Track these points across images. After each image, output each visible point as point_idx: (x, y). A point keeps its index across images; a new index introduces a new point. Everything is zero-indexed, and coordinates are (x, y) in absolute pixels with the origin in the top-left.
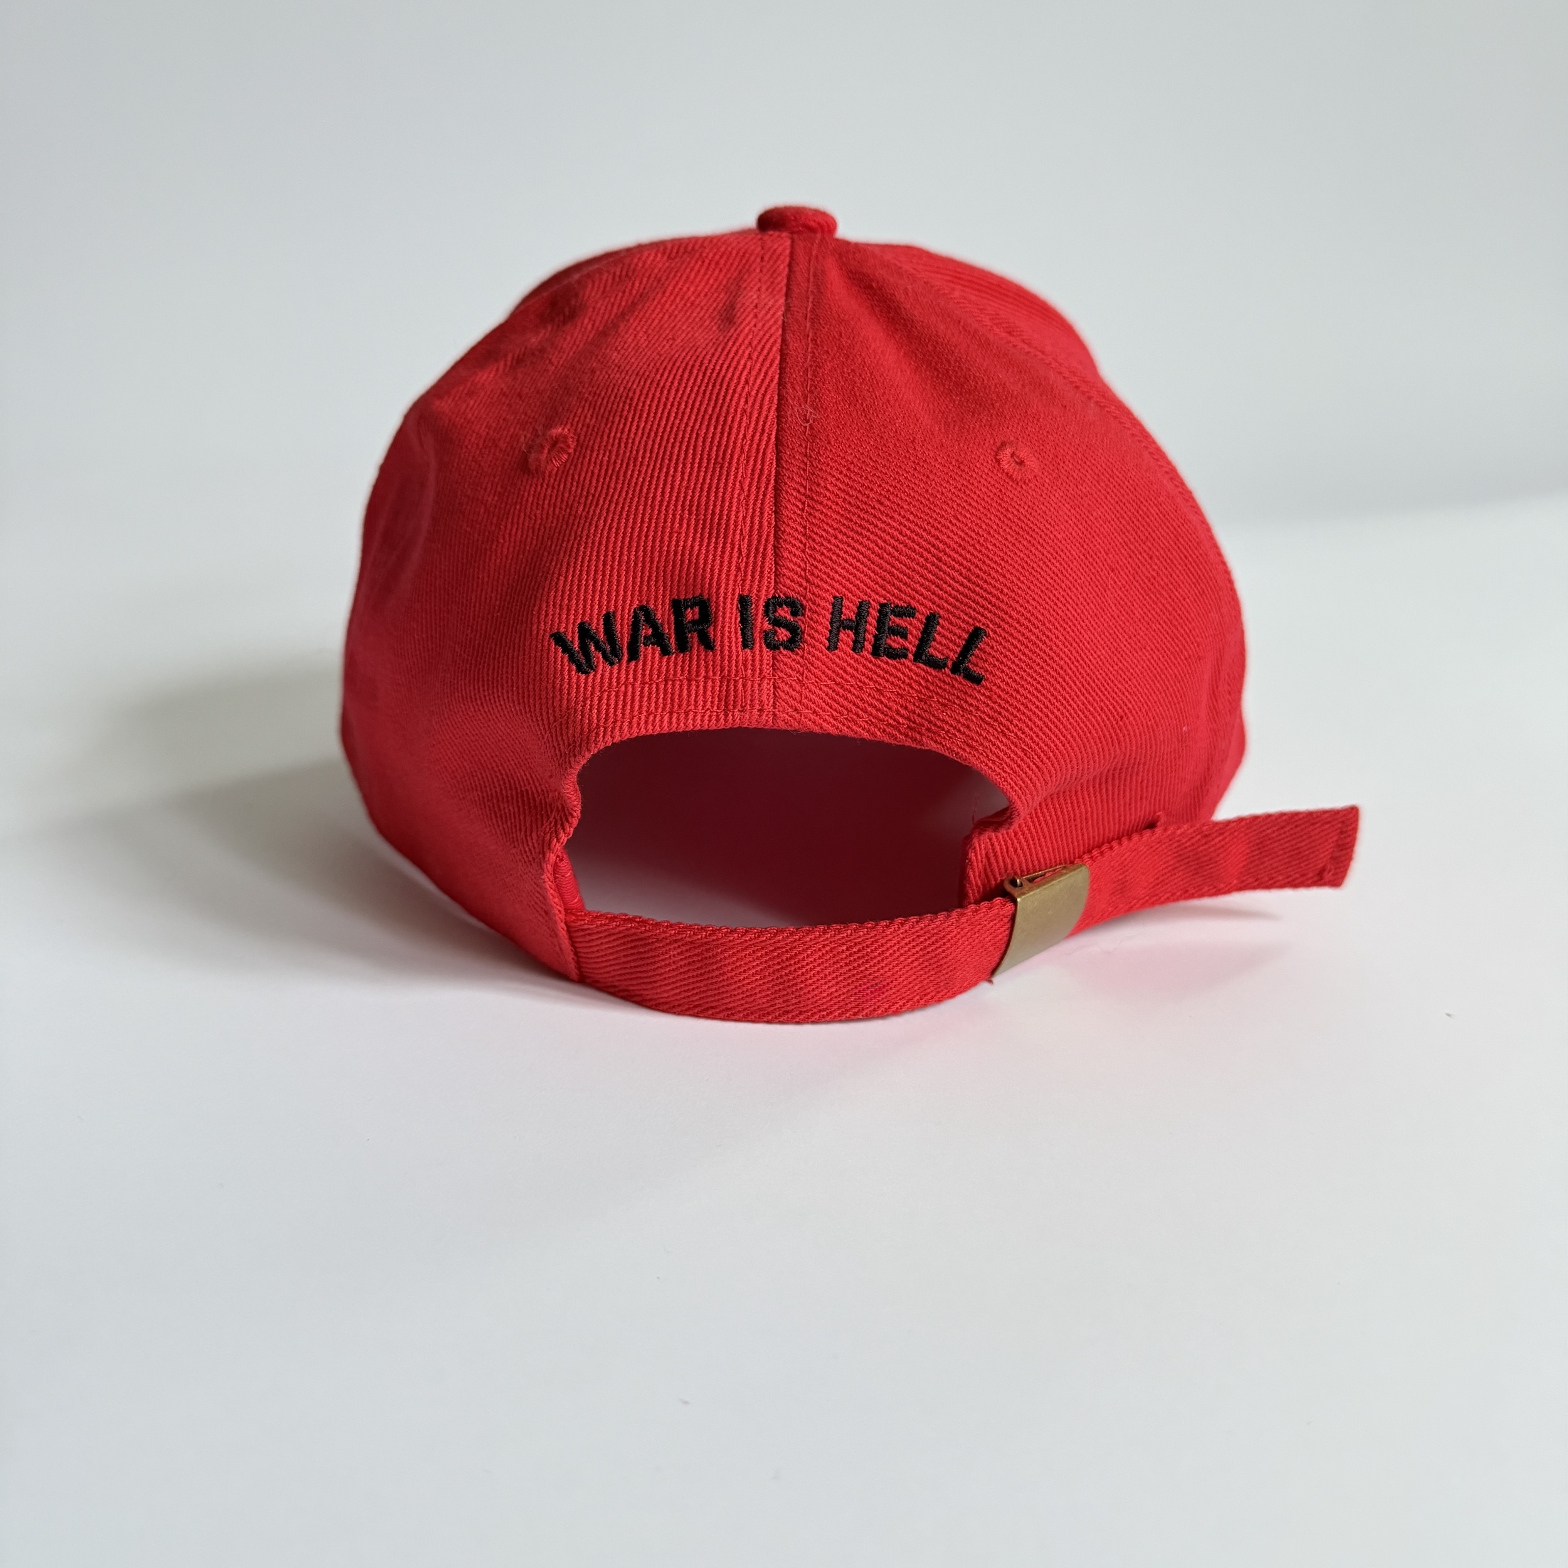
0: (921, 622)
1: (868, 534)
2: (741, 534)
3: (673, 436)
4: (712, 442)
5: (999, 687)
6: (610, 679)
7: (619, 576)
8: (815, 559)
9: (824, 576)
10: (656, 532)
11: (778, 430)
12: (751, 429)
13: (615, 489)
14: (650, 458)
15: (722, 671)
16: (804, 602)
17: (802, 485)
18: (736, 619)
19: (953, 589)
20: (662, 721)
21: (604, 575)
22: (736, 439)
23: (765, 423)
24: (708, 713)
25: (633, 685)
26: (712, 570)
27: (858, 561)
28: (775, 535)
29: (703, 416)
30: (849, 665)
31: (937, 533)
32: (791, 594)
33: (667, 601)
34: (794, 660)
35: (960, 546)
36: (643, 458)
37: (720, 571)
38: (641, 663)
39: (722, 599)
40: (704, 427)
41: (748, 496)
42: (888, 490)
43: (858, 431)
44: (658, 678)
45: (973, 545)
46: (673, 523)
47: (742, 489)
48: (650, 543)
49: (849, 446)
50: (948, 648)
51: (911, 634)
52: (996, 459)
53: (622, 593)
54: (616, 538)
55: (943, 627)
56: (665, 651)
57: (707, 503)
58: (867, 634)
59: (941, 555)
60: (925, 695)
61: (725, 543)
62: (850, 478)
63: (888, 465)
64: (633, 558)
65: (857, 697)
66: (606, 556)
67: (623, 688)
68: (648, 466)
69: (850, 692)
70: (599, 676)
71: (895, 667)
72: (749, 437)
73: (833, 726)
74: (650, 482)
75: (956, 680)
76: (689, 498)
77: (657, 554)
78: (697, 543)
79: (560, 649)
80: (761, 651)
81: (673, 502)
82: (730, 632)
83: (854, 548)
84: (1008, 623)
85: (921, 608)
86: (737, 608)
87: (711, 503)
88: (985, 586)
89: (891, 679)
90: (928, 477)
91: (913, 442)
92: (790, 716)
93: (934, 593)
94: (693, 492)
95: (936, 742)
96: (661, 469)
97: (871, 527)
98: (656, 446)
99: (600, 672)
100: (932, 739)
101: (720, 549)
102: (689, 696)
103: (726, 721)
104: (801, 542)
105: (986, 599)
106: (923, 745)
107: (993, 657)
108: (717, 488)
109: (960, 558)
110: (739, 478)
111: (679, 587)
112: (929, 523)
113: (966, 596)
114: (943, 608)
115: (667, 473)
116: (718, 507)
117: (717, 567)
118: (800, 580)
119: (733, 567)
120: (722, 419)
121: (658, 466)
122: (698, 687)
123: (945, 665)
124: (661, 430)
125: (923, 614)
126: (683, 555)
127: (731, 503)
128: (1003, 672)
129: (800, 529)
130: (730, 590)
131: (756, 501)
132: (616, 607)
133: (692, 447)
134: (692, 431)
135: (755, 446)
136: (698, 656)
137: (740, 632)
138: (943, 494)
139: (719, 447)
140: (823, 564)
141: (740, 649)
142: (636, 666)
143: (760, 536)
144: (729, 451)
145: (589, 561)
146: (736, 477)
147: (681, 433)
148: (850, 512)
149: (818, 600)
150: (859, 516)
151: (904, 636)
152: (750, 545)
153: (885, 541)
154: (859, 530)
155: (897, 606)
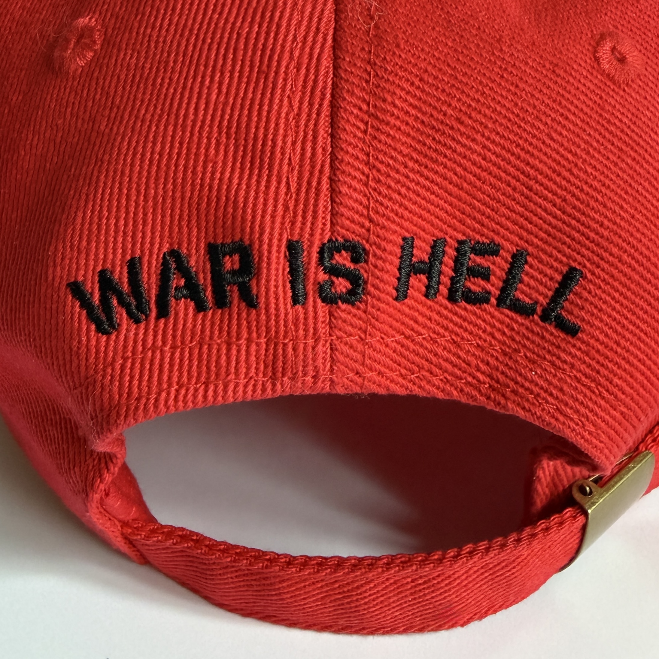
0: (506, 261)
1: (445, 160)
2: (290, 164)
3: (210, 35)
4: (255, 45)
5: (597, 340)
6: (135, 342)
7: (145, 214)
8: (380, 193)
9: (391, 215)
10: (187, 160)
11: (335, 28)
12: (303, 28)
13: (142, 101)
14: (183, 62)
15: (268, 332)
16: (367, 246)
17: (364, 100)
18: (284, 270)
19: (545, 222)
20: (195, 396)
21: (127, 213)
22: (285, 40)
23: (320, 19)
24: (252, 382)
25: (162, 351)
26: (254, 211)
27: (433, 193)
28: (331, 163)
29: (246, 9)
30: (421, 314)
31: (527, 157)
32: (350, 236)
33: (202, 245)
34: (355, 316)
35: (554, 171)
36: (175, 62)
37: (264, 211)
38: (172, 321)
39: (265, 247)
40: (247, 24)
41: (299, 115)
42: (470, 106)
43: (434, 29)
44: (191, 342)
45: (570, 170)
46: (207, 150)
47: (291, 106)
48: (180, 175)
49: (423, 50)
50: (537, 291)
51: (494, 275)
52: (595, 57)
53: (149, 234)
54: (141, 167)
55: (531, 266)
56: (200, 307)
57: (248, 126)
58: (442, 277)
59: (532, 183)
60: (509, 347)
61: (269, 176)
62: (423, 91)
63: (469, 73)
64: (161, 192)
65: (431, 352)
66: (129, 189)
67: (150, 354)
68: (180, 73)
69: (422, 346)
70: (122, 337)
71: (475, 314)
72: (299, 38)
73: (402, 386)
74: (182, 94)
75: (547, 330)
76: (227, 117)
77: (188, 188)
78: (237, 175)
79: (78, 304)
80: (315, 307)
81: (208, 122)
82: (276, 287)
83: (427, 179)
84: (608, 262)
85: (507, 245)
86: (285, 256)
87: (253, 125)
88: (583, 218)
89: (470, 327)
90: (517, 86)
91: (499, 41)
92: (351, 381)
93: (521, 227)
94: (232, 110)
95: (524, 408)
96: (195, 78)
97: (448, 153)
98: (191, 48)
99: (124, 332)
100: (519, 405)
101: (263, 183)
102: (228, 363)
103: (273, 390)
104: (363, 173)
105: (583, 234)
106: (508, 410)
107: (591, 303)
108: (261, 105)
109: (554, 187)
110: (288, 92)
111: (215, 229)
112: (518, 145)
113: (560, 231)
114: (532, 244)
115: (202, 83)
116: (262, 131)
117: (260, 207)
118: (362, 220)
119: (280, 207)
120: (268, 14)
121: (192, 72)
122: (239, 351)
123: (534, 312)
124: (197, 26)
125: (508, 251)
126: (219, 190)
127: (277, 125)
128: (601, 321)
129: (361, 156)
130: (276, 235)
131: (308, 121)
132: (142, 251)
133: (231, 51)
134: (232, 29)
135: (307, 50)
136: (239, 315)
137: (289, 285)
138: (535, 107)
139: (263, 51)
140: (390, 199)
141: (289, 306)
142: (166, 325)
143: (313, 167)
144: (276, 57)
145: (111, 194)
146: (283, 91)
147: (219, 32)
148: (422, 133)
149: (383, 244)
150: (434, 139)
151: (486, 278)
152: (300, 178)
153: (465, 169)
154: (434, 155)
155: (478, 242)
